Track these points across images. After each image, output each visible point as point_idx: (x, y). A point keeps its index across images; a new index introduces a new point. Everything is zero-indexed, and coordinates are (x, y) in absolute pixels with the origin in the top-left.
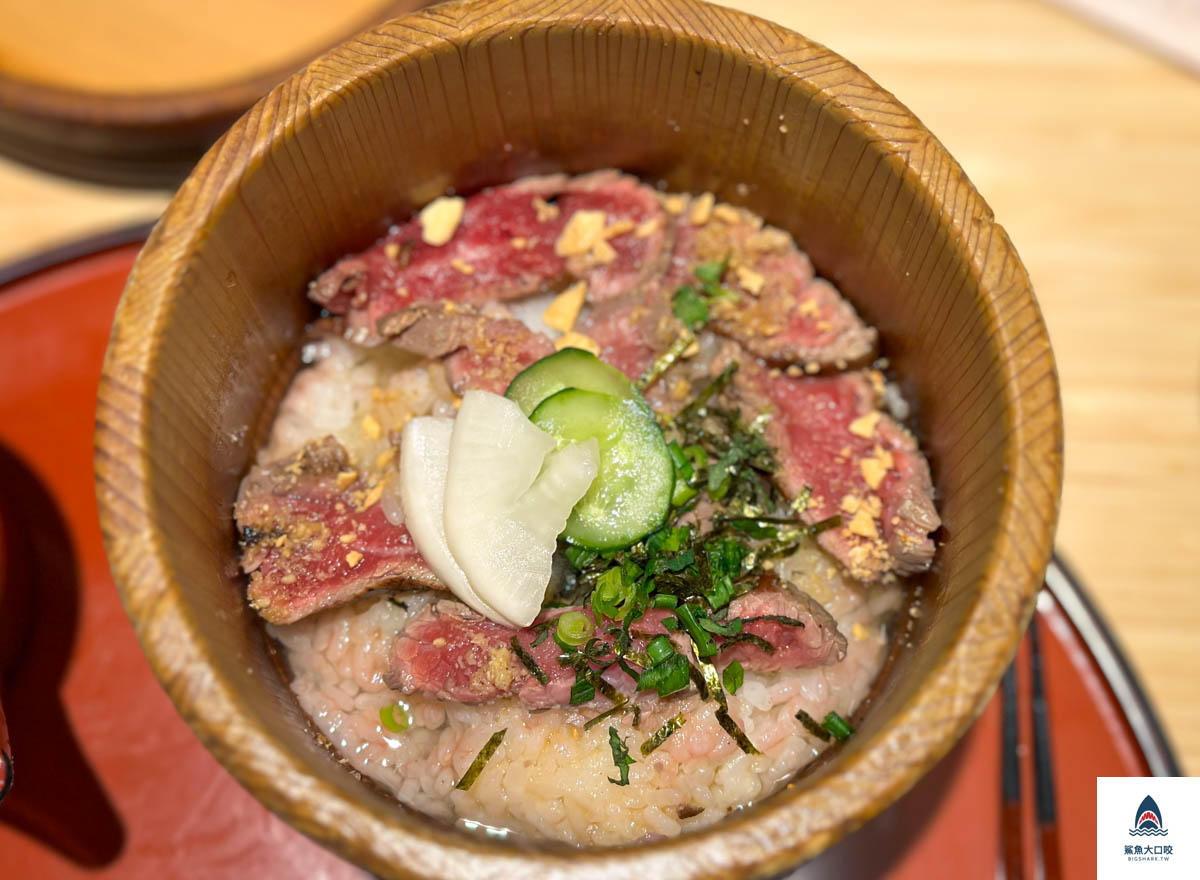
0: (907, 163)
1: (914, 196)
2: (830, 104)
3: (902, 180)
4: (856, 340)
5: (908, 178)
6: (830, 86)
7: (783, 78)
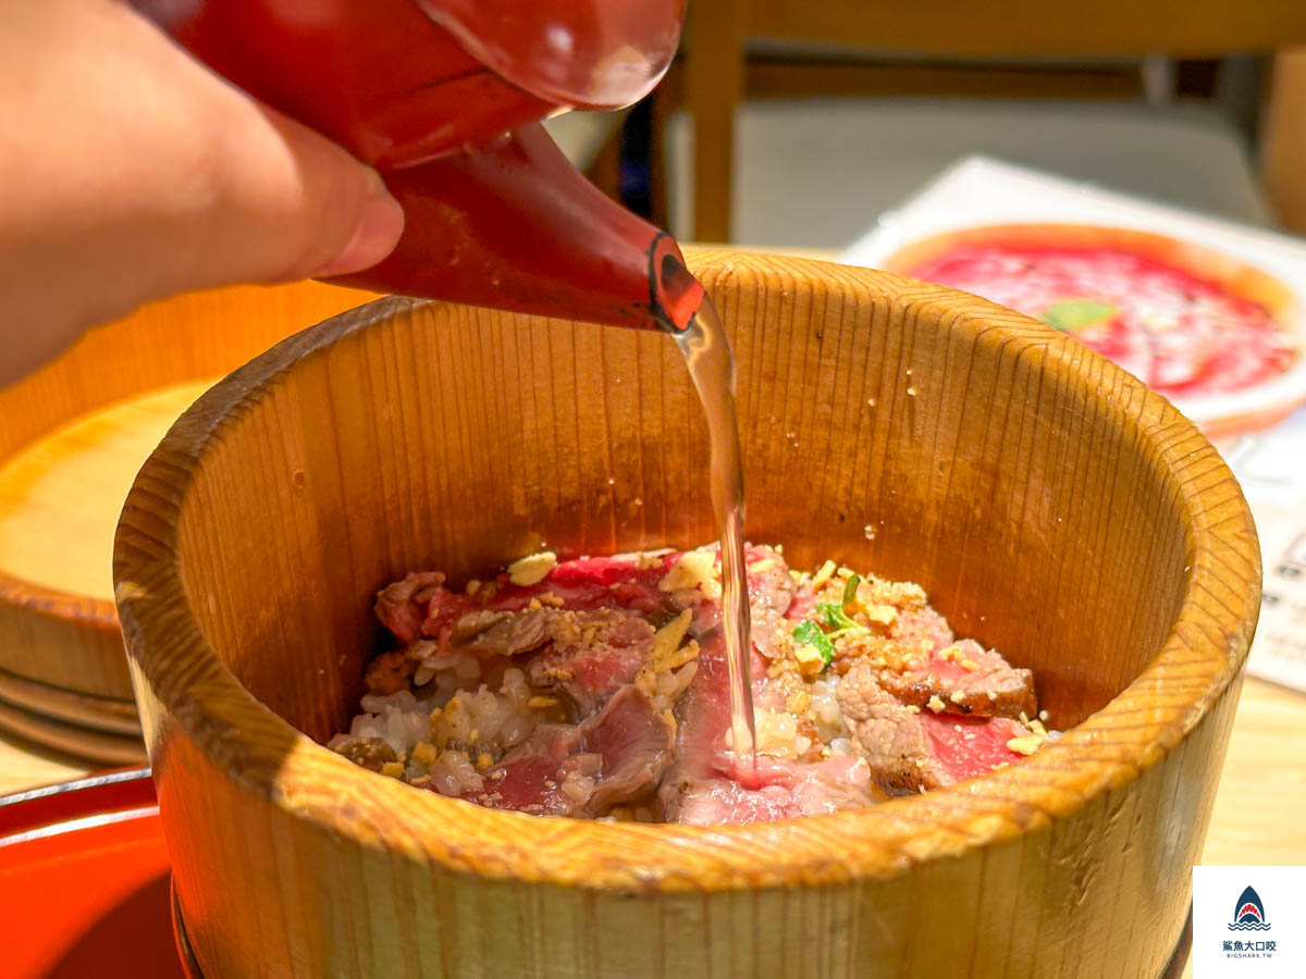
0: (1046, 350)
1: (1057, 381)
2: (959, 320)
3: (1043, 369)
4: (1009, 680)
5: (1049, 364)
6: (958, 306)
7: (908, 307)
